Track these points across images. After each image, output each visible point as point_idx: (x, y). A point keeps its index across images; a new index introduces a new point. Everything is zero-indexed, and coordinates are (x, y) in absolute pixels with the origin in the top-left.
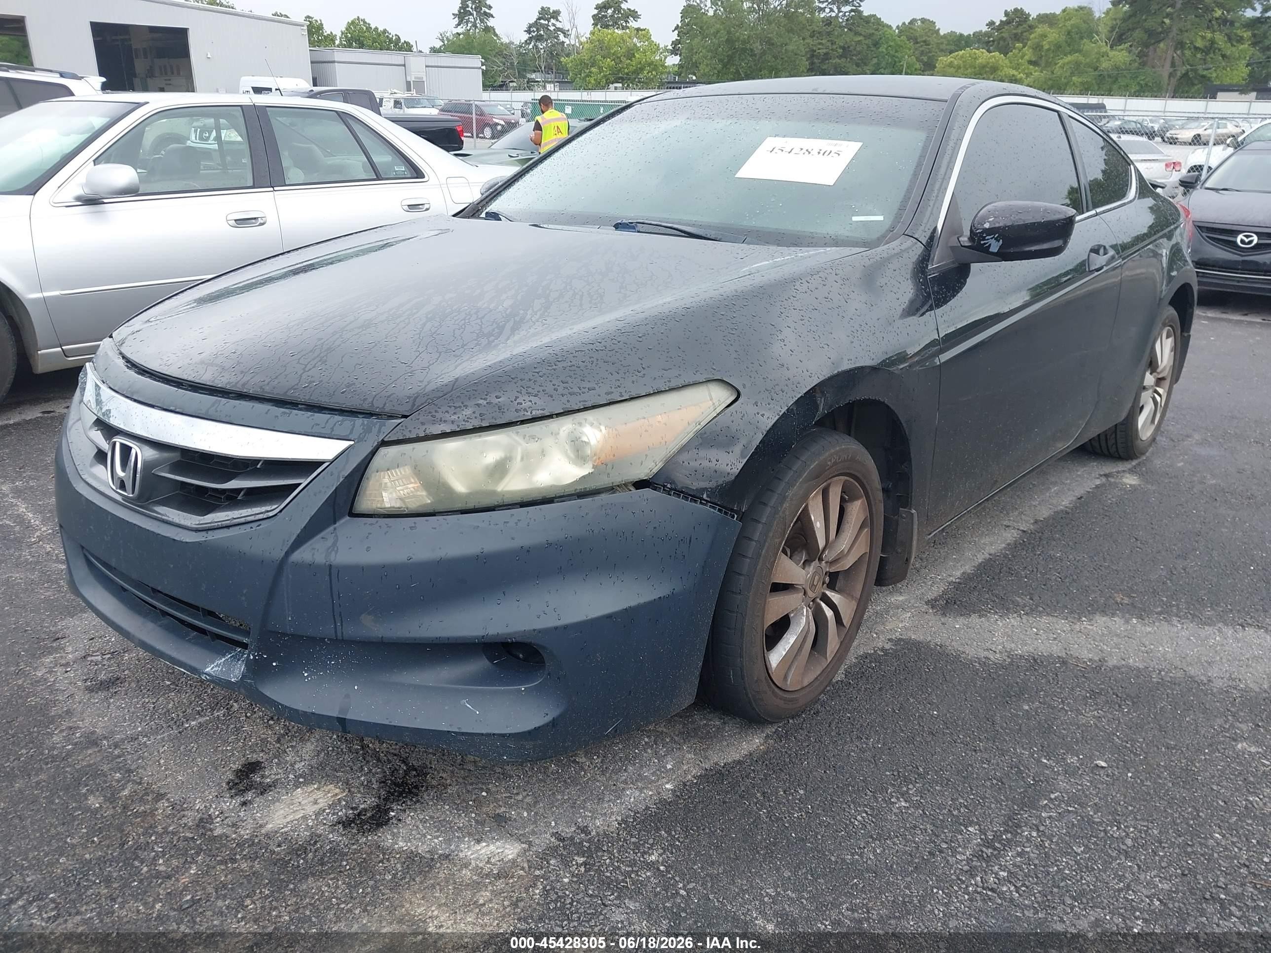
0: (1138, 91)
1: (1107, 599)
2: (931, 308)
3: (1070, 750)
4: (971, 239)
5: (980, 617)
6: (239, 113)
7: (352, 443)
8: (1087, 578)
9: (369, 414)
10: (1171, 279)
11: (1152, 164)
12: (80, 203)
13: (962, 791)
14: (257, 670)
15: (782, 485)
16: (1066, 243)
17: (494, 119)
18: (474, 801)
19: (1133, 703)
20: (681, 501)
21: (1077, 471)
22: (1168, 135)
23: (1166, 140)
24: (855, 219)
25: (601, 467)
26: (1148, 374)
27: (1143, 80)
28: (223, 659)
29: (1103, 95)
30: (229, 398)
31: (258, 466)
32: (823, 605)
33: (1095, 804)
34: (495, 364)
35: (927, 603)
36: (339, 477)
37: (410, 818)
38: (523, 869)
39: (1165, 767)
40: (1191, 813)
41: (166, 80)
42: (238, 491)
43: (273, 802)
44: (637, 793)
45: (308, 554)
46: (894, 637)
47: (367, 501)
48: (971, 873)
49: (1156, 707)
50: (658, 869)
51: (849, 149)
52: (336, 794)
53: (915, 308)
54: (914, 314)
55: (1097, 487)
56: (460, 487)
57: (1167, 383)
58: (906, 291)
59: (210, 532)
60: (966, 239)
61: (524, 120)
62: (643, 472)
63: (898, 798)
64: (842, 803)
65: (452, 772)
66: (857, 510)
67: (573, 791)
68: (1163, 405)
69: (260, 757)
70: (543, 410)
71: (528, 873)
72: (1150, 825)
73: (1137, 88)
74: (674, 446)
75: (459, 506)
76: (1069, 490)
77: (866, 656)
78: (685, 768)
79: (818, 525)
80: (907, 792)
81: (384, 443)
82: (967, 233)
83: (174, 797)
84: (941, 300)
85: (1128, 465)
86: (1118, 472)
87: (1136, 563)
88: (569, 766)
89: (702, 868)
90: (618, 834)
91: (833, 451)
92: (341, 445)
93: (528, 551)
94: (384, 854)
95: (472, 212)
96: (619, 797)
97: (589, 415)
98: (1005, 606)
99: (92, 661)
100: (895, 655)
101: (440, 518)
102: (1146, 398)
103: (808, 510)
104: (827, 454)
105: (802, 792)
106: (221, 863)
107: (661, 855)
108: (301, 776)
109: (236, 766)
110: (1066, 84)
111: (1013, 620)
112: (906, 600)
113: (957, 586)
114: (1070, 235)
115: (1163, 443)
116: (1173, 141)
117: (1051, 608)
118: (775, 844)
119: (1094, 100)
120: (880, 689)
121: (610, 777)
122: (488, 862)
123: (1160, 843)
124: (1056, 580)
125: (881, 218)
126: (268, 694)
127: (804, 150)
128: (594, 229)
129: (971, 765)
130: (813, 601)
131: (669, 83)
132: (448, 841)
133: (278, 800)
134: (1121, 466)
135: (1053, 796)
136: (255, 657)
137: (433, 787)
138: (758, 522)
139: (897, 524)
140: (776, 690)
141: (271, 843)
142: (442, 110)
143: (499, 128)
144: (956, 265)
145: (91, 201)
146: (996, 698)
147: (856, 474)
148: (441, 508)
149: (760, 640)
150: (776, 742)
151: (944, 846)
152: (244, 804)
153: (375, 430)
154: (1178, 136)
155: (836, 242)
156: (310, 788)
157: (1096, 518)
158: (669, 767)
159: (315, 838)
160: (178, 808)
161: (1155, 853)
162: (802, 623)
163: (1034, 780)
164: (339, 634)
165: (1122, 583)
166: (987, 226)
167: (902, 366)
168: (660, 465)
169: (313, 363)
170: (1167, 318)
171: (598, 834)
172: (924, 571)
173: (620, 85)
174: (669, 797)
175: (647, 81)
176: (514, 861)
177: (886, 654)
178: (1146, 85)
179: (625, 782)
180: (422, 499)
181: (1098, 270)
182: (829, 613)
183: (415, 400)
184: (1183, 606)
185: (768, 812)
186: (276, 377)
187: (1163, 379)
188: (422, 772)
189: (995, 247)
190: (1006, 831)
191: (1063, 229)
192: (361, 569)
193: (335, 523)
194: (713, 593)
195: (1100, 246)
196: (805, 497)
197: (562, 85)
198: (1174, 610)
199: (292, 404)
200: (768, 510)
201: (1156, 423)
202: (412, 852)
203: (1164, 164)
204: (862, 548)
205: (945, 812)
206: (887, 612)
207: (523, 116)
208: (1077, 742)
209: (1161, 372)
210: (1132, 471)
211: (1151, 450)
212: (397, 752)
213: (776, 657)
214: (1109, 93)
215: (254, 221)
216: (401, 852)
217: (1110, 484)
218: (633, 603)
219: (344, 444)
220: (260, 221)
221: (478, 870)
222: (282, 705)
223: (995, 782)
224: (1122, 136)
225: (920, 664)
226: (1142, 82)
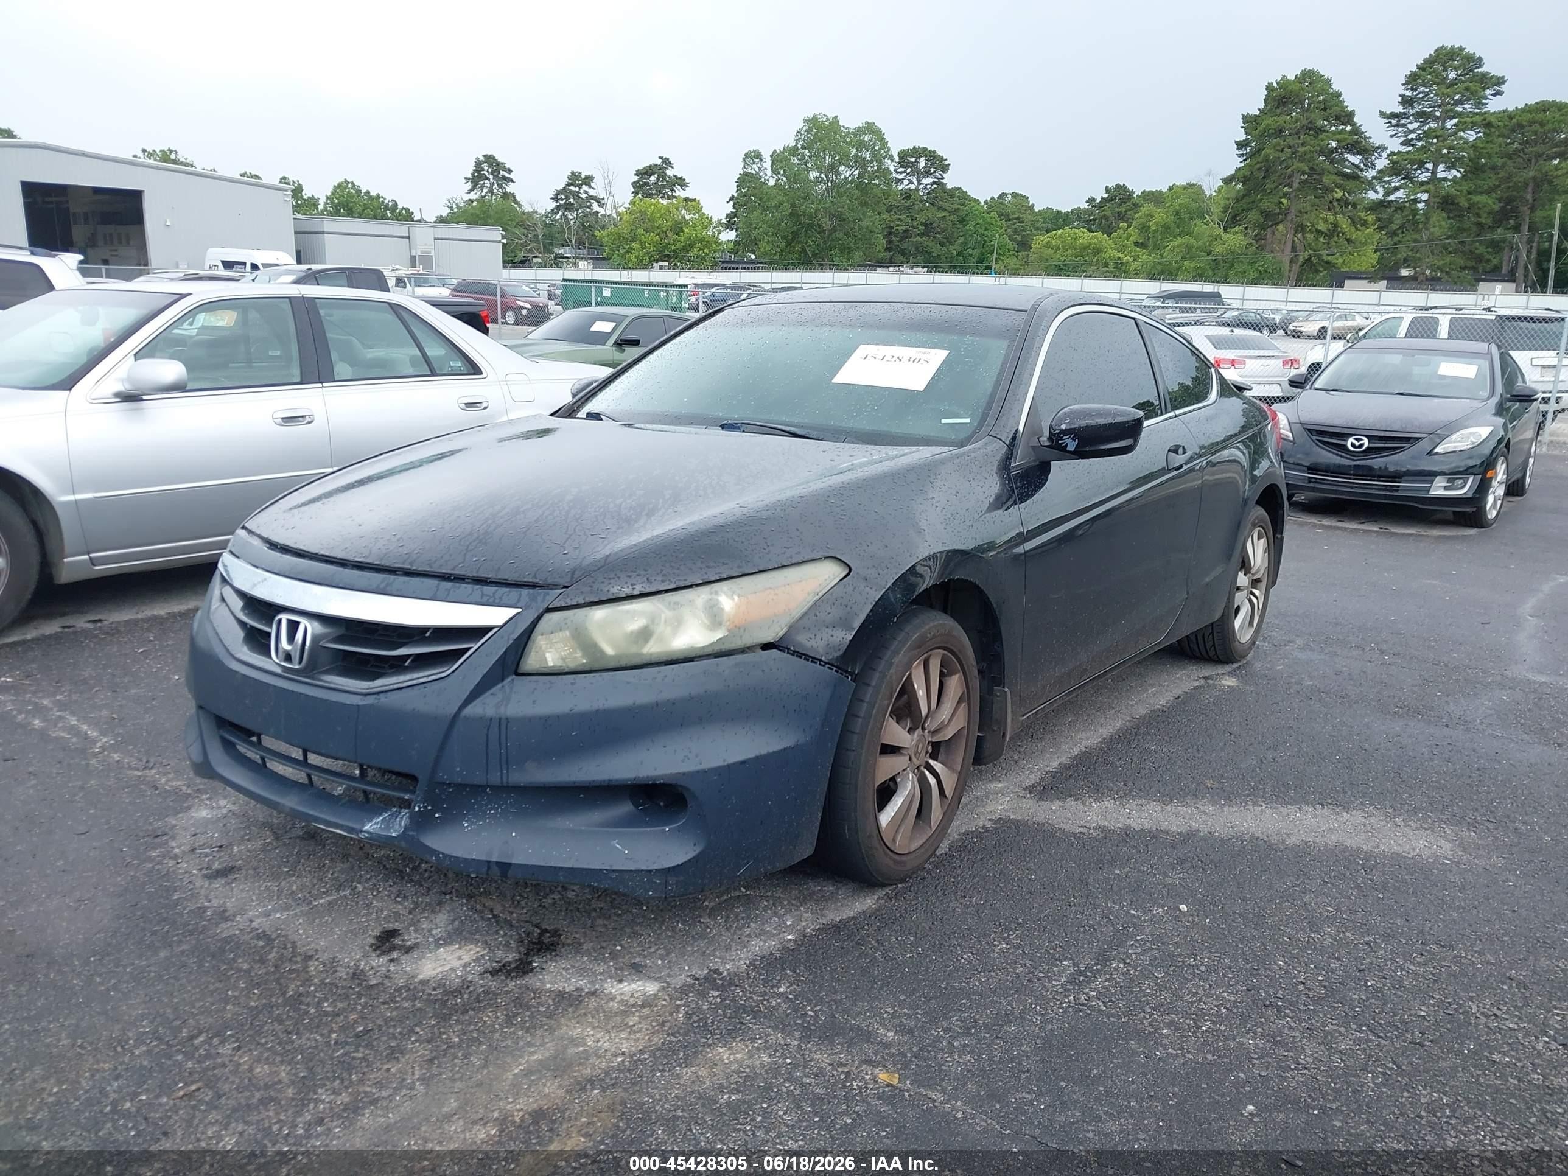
0: (1257, 278)
1: (1198, 785)
2: (1015, 503)
3: (1155, 903)
4: (1050, 439)
5: (1076, 800)
6: (287, 306)
7: (520, 610)
8: (1180, 767)
9: (534, 586)
10: (1254, 479)
11: (1268, 361)
12: (118, 400)
13: (1057, 935)
14: (421, 822)
15: (889, 653)
16: (1136, 442)
17: (518, 302)
18: (610, 954)
19: (1216, 867)
20: (802, 661)
21: (1176, 674)
22: (1291, 327)
23: (1289, 333)
24: (944, 421)
25: (733, 632)
26: (1241, 575)
27: (1262, 266)
28: (381, 818)
29: (1218, 282)
30: (396, 575)
31: (427, 635)
32: (927, 773)
33: (1176, 943)
34: (639, 543)
35: (1025, 789)
36: (509, 639)
37: (552, 966)
38: (665, 1000)
39: (1239, 914)
40: (1259, 947)
41: (111, 251)
42: (406, 657)
43: (420, 958)
44: (762, 943)
45: (479, 708)
46: (994, 818)
47: (531, 662)
48: (1066, 993)
49: (1236, 869)
50: (787, 998)
51: (938, 356)
52: (478, 952)
53: (1001, 502)
54: (1000, 509)
55: (1195, 688)
56: (609, 651)
57: (1263, 585)
58: (993, 486)
59: (381, 695)
60: (1045, 439)
61: (553, 302)
62: (769, 637)
63: (1000, 942)
64: (949, 946)
65: (585, 933)
66: (955, 684)
67: (702, 944)
68: (1260, 607)
69: (397, 926)
70: (685, 580)
71: (670, 1003)
72: (1223, 956)
73: (1256, 275)
74: (797, 614)
75: (612, 665)
76: (1167, 691)
77: (968, 833)
78: (804, 924)
79: (921, 693)
80: (1008, 937)
81: (549, 610)
82: (1047, 434)
83: (325, 957)
84: (1024, 497)
85: (1228, 668)
86: (1218, 675)
87: (1228, 754)
88: (695, 925)
89: (826, 995)
90: (748, 974)
91: (932, 625)
92: (509, 613)
93: (674, 704)
94: (535, 993)
95: (569, 412)
96: (745, 947)
97: (724, 586)
98: (1098, 791)
99: (201, 853)
100: (995, 831)
101: (597, 675)
102: (1240, 598)
103: (911, 678)
104: (927, 627)
105: (912, 938)
106: (384, 1003)
107: (788, 987)
108: (440, 939)
109: (377, 933)
110: (1178, 269)
111: (1107, 803)
112: (1005, 787)
113: (1054, 775)
114: (1140, 434)
115: (1265, 648)
116: (1297, 335)
117: (1147, 794)
118: (890, 977)
119: (1208, 288)
120: (982, 859)
121: (735, 933)
122: (632, 996)
123: (1230, 968)
124: (1149, 769)
125: (967, 421)
126: (429, 844)
127: (895, 358)
128: (701, 430)
129: (1066, 916)
130: (918, 768)
131: (723, 262)
132: (593, 983)
133: (424, 958)
134: (1221, 669)
135: (1139, 938)
136: (420, 808)
137: (569, 945)
138: (868, 685)
139: (993, 703)
140: (886, 849)
141: (426, 988)
142: (455, 290)
143: (524, 312)
144: (1037, 463)
145: (130, 397)
146: (1090, 864)
147: (953, 648)
148: (597, 666)
149: (872, 798)
150: (886, 901)
151: (1041, 975)
152: (392, 961)
153: (540, 598)
154: (1302, 329)
155: (927, 442)
156: (452, 948)
157: (1193, 716)
158: (789, 923)
159: (466, 984)
160: (331, 966)
161: (1224, 976)
162: (907, 790)
163: (1123, 926)
164: (505, 780)
165: (1214, 771)
166: (1063, 427)
167: (991, 554)
168: (785, 629)
169: (474, 544)
170: (1257, 517)
171: (729, 974)
172: (1022, 763)
173: (666, 264)
174: (791, 946)
175: (698, 260)
176: (655, 995)
177: (987, 831)
178: (1266, 271)
179: (749, 936)
180: (580, 659)
181: (1177, 469)
182: (932, 781)
183: (573, 573)
184: (1269, 789)
185: (883, 954)
186: (442, 557)
187: (1258, 581)
188: (556, 933)
189: (1071, 446)
190: (1097, 964)
191: (1132, 429)
192: (529, 720)
193: (503, 680)
194: (831, 746)
195: (1178, 446)
196: (909, 666)
197: (596, 262)
198: (1261, 792)
199: (460, 579)
200: (877, 675)
201: (1255, 625)
202: (560, 991)
203: (1281, 361)
204: (960, 722)
205: (1043, 951)
206: (987, 797)
207: (550, 297)
208: (1163, 898)
209: (1257, 572)
210: (1231, 674)
211: (1252, 653)
212: (528, 919)
213: (886, 817)
214: (1225, 280)
215: (301, 419)
216: (549, 991)
217: (1209, 686)
218: (764, 751)
219: (513, 612)
220: (308, 419)
221: (625, 1003)
222: (443, 854)
223: (1087, 928)
224: (1235, 330)
225: (1018, 839)
226: (1260, 268)
